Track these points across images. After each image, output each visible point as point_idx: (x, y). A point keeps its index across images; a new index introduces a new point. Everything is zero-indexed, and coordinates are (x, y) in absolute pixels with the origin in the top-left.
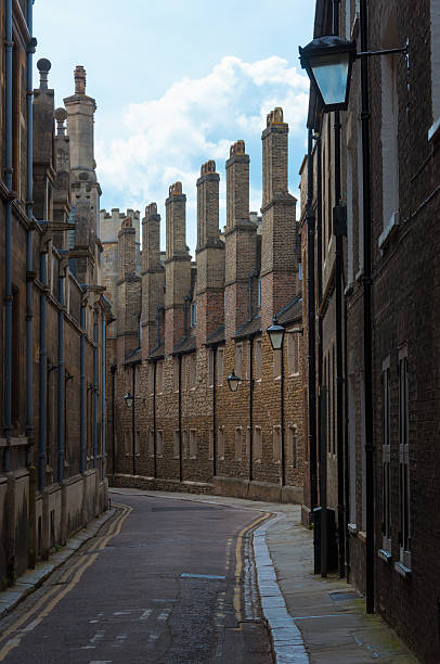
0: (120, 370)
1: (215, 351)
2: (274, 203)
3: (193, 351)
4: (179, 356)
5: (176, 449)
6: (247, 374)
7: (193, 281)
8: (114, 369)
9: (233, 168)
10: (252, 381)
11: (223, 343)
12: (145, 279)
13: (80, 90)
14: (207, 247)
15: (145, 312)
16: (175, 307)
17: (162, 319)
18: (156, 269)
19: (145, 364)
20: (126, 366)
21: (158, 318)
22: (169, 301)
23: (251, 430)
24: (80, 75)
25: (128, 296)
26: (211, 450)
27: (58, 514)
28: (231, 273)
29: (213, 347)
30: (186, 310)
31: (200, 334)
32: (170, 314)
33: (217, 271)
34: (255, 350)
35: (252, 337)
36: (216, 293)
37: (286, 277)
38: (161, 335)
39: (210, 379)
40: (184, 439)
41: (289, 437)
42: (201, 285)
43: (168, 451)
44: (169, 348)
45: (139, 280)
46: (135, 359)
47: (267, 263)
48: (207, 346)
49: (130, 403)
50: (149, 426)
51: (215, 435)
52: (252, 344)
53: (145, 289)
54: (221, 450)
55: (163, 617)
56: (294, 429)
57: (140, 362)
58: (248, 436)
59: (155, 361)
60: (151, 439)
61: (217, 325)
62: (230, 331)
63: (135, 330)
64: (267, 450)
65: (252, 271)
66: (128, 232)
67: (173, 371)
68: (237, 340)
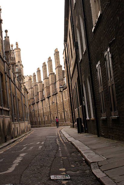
0: (31, 105)
1: (49, 98)
2: (58, 67)
3: (45, 99)
4: (42, 101)
5: (43, 119)
6: (56, 102)
7: (43, 86)
8: (30, 105)
9: (49, 62)
10: (57, 103)
11: (50, 97)
12: (34, 87)
13: (17, 47)
14: (45, 79)
15: (35, 93)
16: (40, 91)
17: (38, 94)
18: (36, 85)
19: (36, 103)
20: (32, 104)
21: (37, 94)
22: (39, 91)
23: (57, 113)
24: (17, 44)
25: (31, 91)
26: (50, 118)
27: (19, 128)
28: (50, 83)
29: (48, 98)
30: (43, 92)
31: (46, 96)
32: (39, 93)
33: (47, 83)
34: (57, 96)
35: (56, 94)
36: (48, 87)
37: (61, 81)
38: (38, 98)
39: (48, 104)
40: (45, 117)
41: (65, 113)
42: (45, 86)
43: (42, 119)
44: (40, 100)
45: (33, 88)
46: (34, 103)
47: (57, 79)
48: (47, 98)
49: (34, 111)
50: (38, 115)
51: (50, 115)
52: (56, 96)
53: (34, 89)
54: (52, 118)
55: (43, 143)
56: (66, 111)
57: (35, 103)
58: (57, 114)
59: (37, 102)
60: (38, 118)
61: (49, 93)
62: (51, 94)
63: (33, 97)
64: (61, 116)
65: (55, 82)
66: (30, 79)
67: (41, 104)
68: (53, 95)
